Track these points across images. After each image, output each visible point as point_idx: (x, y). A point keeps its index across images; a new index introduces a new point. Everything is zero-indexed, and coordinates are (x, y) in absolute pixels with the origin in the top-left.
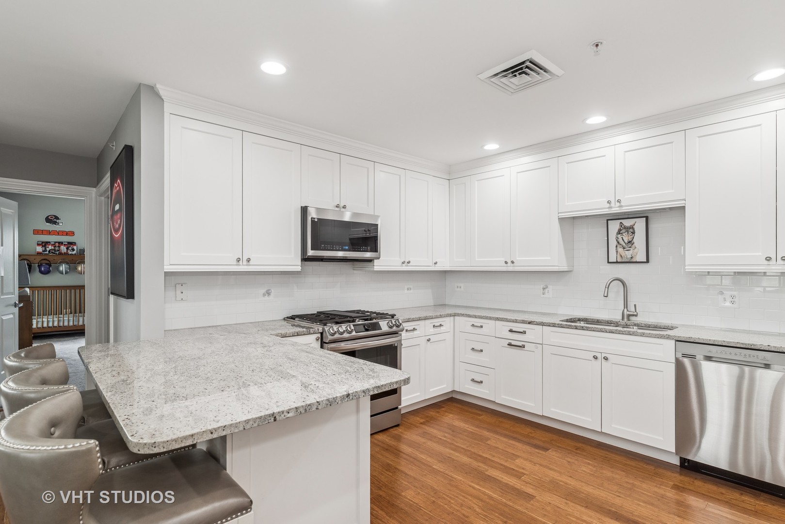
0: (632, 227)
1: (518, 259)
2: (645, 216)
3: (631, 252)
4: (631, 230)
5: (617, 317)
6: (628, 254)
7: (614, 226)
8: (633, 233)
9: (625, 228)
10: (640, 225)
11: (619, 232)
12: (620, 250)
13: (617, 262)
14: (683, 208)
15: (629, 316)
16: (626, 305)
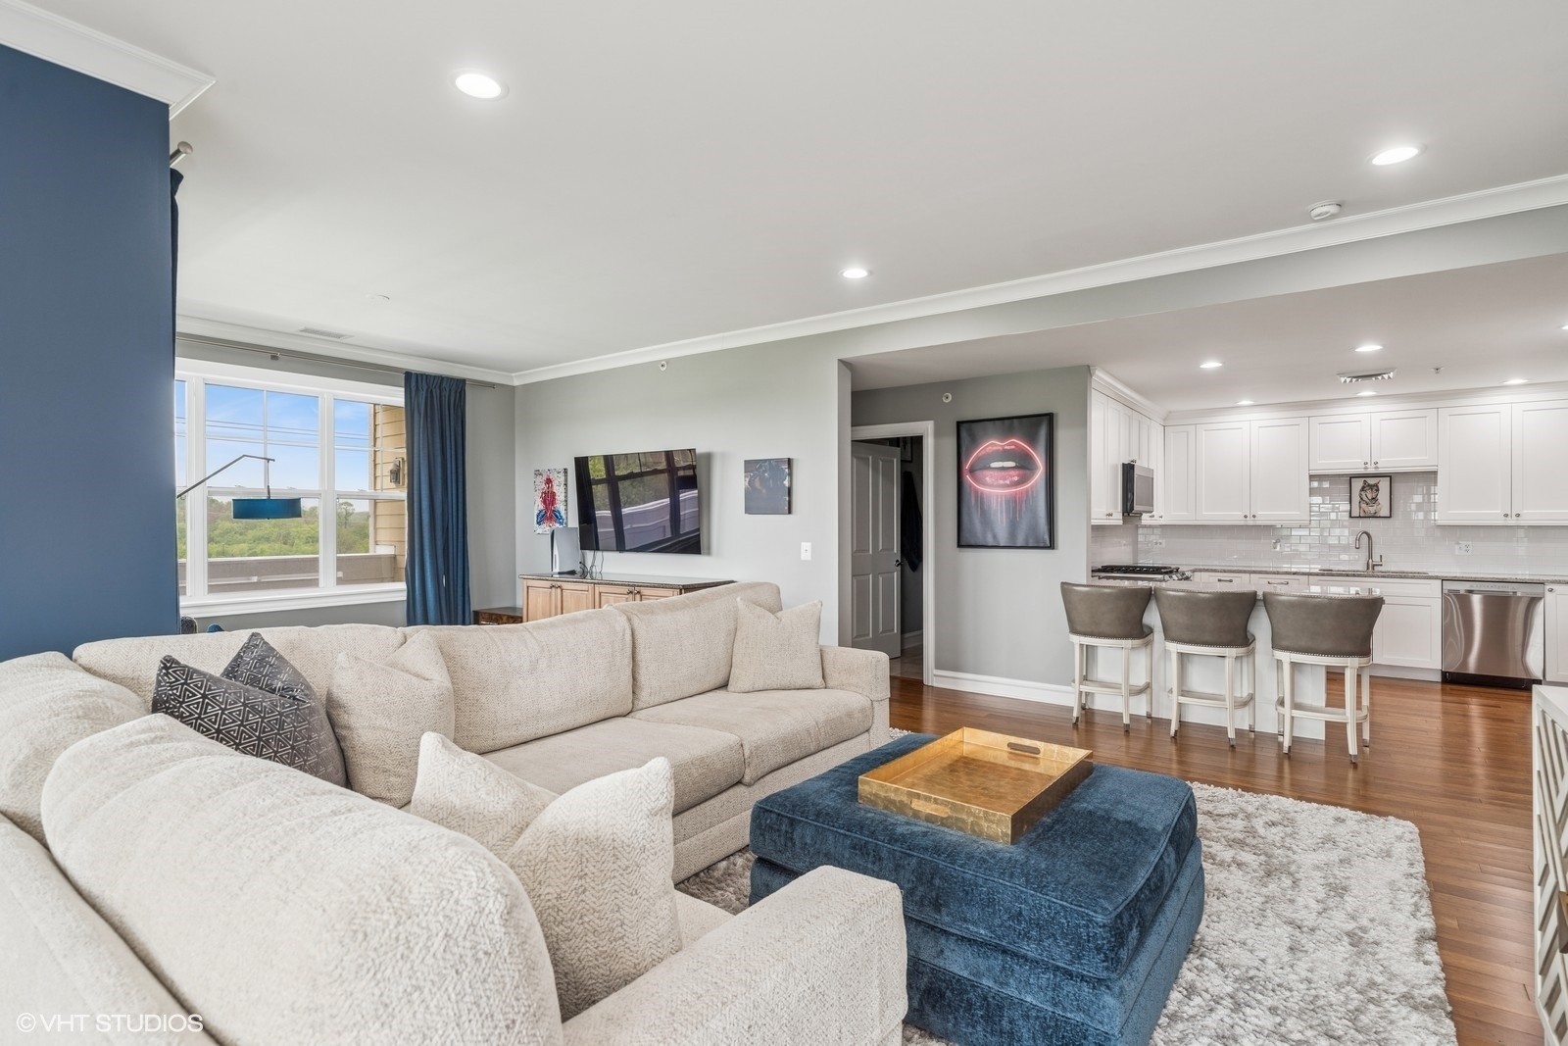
0: (1376, 485)
1: (1260, 513)
2: (1390, 476)
3: (1374, 508)
4: (1375, 488)
5: (1361, 567)
6: (1372, 510)
7: (1358, 484)
8: (1378, 490)
9: (1369, 485)
10: (1384, 484)
11: (1363, 489)
12: (1364, 506)
13: (1360, 517)
14: (1435, 473)
15: (1374, 566)
16: (1370, 556)
